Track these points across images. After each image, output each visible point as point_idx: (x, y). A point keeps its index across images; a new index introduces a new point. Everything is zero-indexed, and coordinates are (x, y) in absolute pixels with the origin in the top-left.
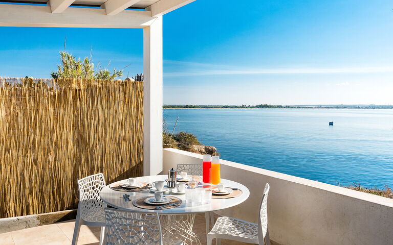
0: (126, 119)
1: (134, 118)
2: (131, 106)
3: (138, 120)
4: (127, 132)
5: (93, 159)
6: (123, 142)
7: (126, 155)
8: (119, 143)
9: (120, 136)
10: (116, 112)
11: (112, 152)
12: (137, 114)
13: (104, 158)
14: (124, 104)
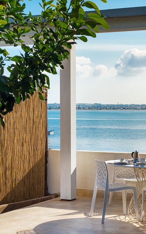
0: (27, 121)
1: (32, 121)
2: (30, 109)
3: (34, 123)
4: (27, 134)
5: (7, 160)
6: (25, 144)
7: (27, 156)
8: (23, 145)
9: (23, 138)
10: (21, 115)
11: (18, 154)
12: (34, 117)
13: (13, 159)
14: (26, 108)
